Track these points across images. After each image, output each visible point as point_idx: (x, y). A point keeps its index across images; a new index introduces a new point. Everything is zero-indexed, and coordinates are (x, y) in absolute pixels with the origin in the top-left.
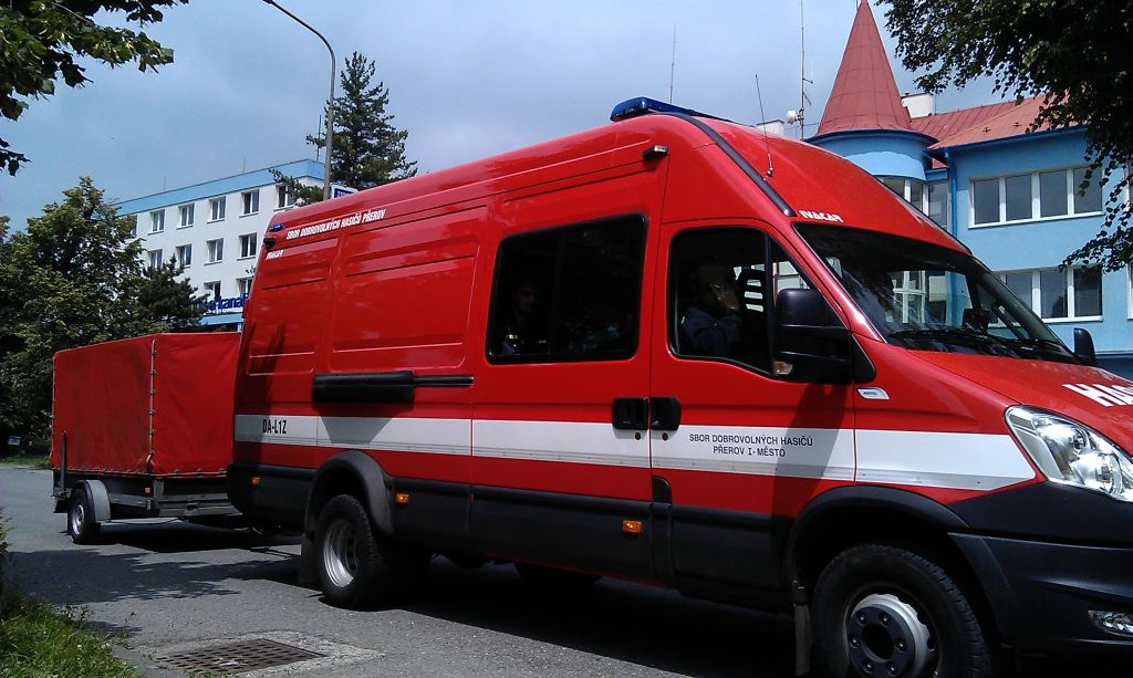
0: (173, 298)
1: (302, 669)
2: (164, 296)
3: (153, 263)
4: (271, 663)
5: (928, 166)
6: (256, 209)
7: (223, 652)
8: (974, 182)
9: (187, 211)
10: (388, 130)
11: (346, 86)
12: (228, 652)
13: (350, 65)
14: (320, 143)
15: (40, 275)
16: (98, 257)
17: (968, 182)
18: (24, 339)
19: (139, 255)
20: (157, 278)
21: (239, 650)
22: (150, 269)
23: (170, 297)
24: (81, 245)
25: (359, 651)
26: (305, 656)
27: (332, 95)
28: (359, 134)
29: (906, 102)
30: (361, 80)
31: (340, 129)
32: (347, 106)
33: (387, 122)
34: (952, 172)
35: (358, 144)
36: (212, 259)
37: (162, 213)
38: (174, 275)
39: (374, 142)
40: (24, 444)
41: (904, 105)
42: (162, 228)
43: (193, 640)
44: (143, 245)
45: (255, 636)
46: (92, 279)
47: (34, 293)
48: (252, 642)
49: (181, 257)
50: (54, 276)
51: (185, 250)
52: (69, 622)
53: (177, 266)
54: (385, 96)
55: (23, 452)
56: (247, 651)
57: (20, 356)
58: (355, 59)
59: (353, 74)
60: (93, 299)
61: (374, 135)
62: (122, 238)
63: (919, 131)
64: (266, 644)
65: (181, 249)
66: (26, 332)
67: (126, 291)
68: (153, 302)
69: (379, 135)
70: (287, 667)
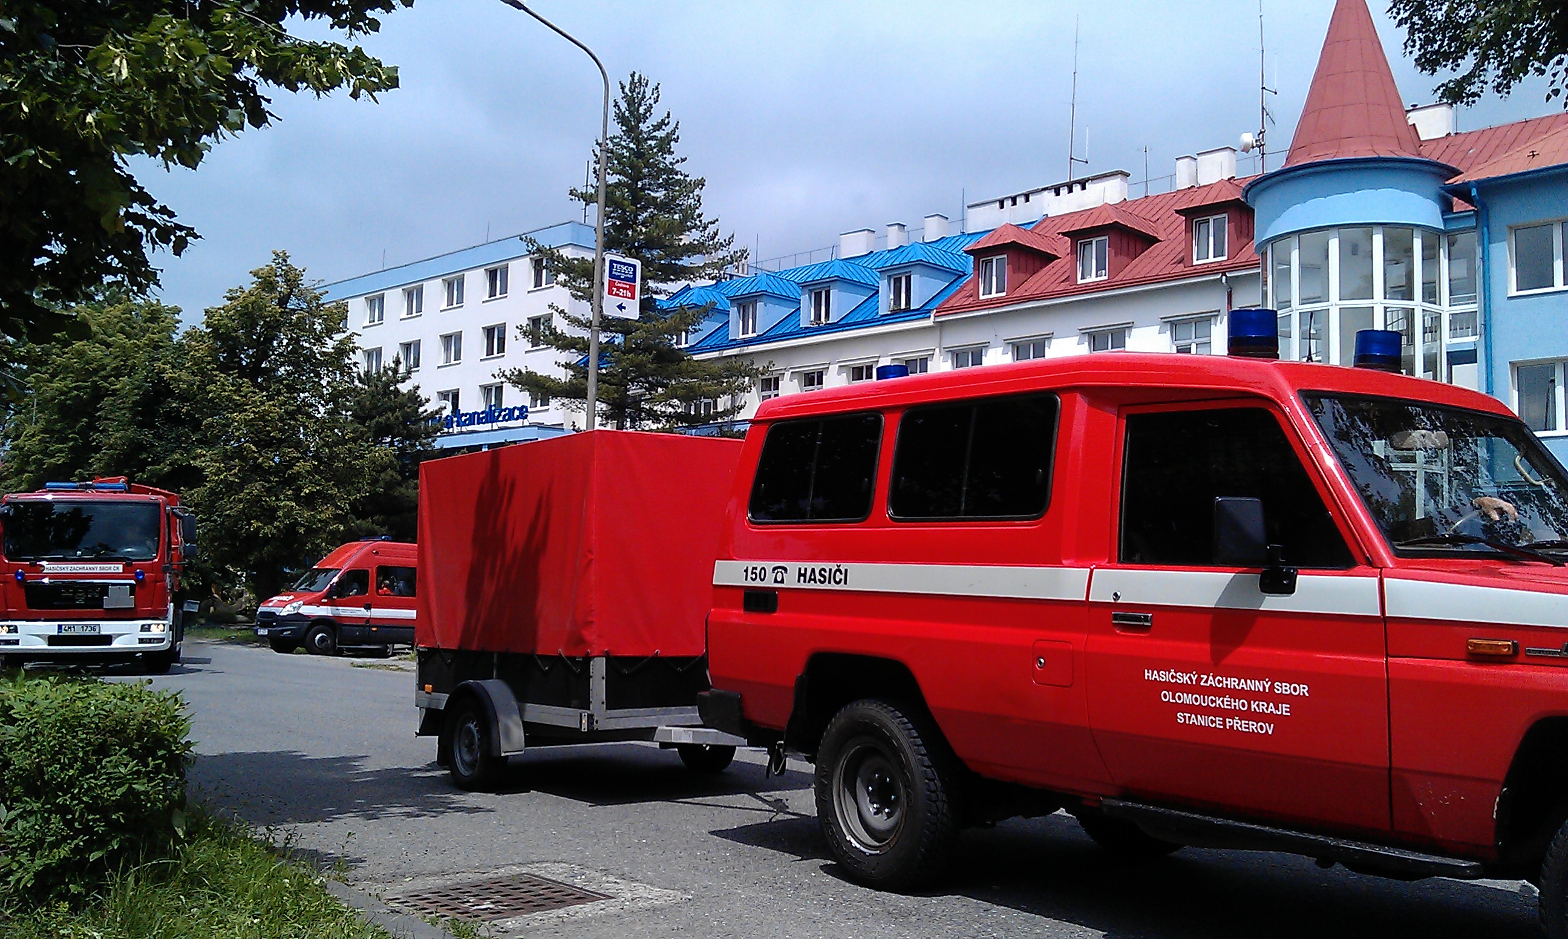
0: (397, 413)
1: (580, 916)
2: (385, 411)
3: (370, 366)
4: (539, 907)
5: (1447, 208)
6: (504, 290)
7: (475, 891)
8: (1515, 229)
9: (414, 296)
10: (679, 177)
11: (622, 120)
12: (482, 890)
13: (627, 90)
14: (588, 199)
15: (223, 384)
16: (298, 358)
17: (1506, 230)
18: (203, 469)
19: (351, 355)
20: (377, 386)
21: (496, 887)
22: (367, 373)
23: (393, 411)
24: (275, 343)
25: (656, 891)
26: (584, 897)
27: (605, 133)
28: (640, 184)
29: (1413, 118)
30: (642, 110)
31: (613, 179)
32: (624, 147)
33: (677, 167)
34: (1482, 216)
35: (638, 198)
36: (448, 360)
37: (381, 299)
38: (398, 382)
39: (660, 194)
40: (204, 610)
41: (1410, 122)
42: (381, 318)
43: (436, 874)
44: (358, 341)
45: (517, 870)
46: (291, 389)
47: (215, 407)
48: (512, 877)
49: (407, 358)
50: (241, 385)
51: (411, 348)
52: (271, 850)
53: (402, 369)
54: (674, 132)
55: (203, 621)
56: (506, 890)
57: (198, 493)
58: (632, 82)
59: (631, 102)
60: (292, 415)
61: (660, 186)
62: (329, 332)
63: (1434, 158)
64: (532, 881)
65: (407, 347)
66: (205, 460)
67: (336, 403)
68: (372, 418)
69: (666, 185)
70: (561, 912)
